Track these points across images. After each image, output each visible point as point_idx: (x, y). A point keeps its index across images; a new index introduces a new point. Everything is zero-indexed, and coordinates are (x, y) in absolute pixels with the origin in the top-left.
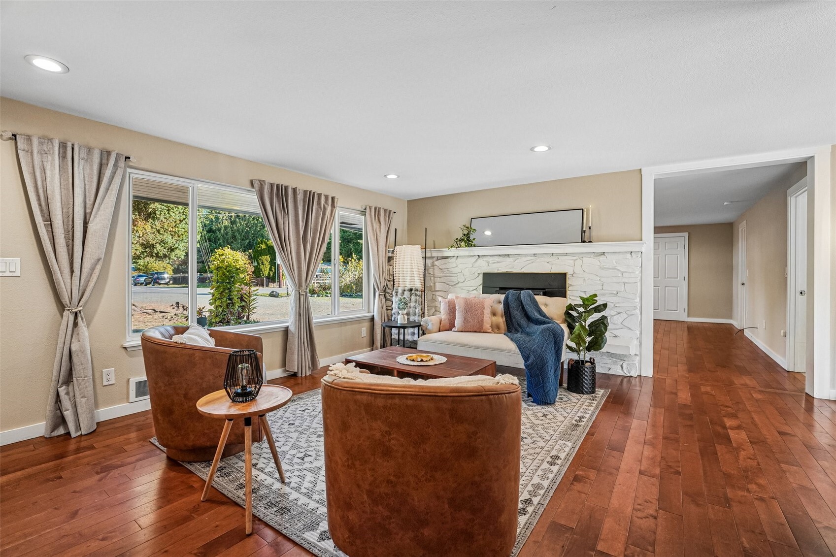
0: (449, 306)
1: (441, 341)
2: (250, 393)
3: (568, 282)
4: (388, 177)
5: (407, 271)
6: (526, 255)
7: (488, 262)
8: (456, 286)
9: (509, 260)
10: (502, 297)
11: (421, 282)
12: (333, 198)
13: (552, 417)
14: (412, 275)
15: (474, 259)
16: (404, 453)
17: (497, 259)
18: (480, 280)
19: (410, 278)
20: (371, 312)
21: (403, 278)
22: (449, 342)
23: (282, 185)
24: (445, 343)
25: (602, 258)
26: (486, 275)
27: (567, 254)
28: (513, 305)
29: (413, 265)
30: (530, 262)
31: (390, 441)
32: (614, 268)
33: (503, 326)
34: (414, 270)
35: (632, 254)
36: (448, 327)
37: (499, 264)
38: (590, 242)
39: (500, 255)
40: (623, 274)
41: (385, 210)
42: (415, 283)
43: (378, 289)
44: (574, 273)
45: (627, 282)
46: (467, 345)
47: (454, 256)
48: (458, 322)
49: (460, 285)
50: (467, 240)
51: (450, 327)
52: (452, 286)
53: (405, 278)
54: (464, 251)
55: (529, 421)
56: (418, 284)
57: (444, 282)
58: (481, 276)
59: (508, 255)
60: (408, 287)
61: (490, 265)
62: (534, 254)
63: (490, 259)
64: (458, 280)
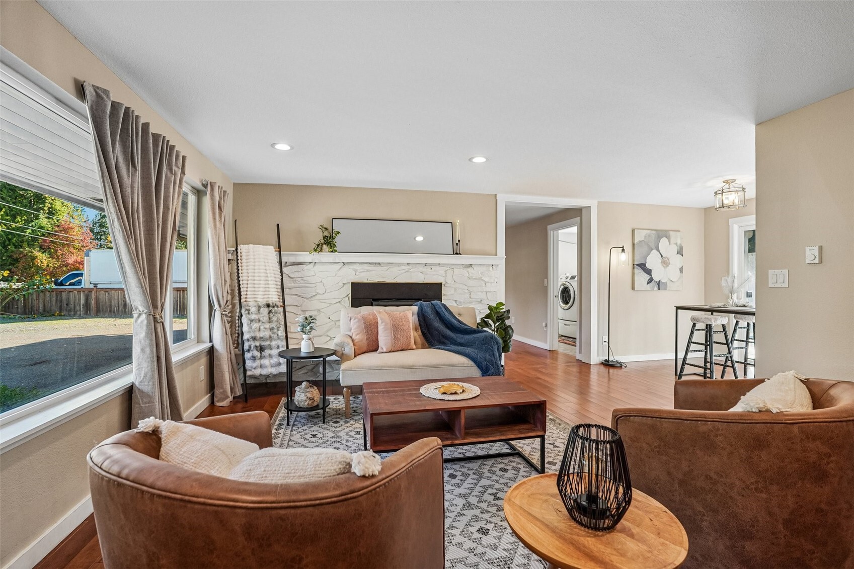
1: (378, 367)
3: (444, 291)
5: (260, 280)
6: (399, 264)
7: (356, 271)
8: (314, 298)
11: (277, 295)
12: (184, 158)
14: (267, 286)
15: (338, 267)
17: (366, 267)
18: (348, 290)
19: (264, 290)
20: (204, 342)
21: (253, 289)
22: (388, 366)
25: (470, 269)
26: (354, 285)
27: (439, 264)
29: (268, 272)
30: (403, 271)
32: (480, 279)
34: (269, 279)
35: (493, 266)
37: (369, 273)
38: (460, 254)
39: (370, 263)
40: (486, 284)
42: (270, 296)
43: (220, 306)
44: (446, 282)
45: (489, 290)
47: (310, 263)
48: (384, 340)
49: (318, 297)
50: (329, 241)
51: (373, 347)
52: (307, 299)
53: (256, 289)
54: (326, 256)
56: (274, 298)
57: (297, 295)
58: (350, 285)
59: (379, 263)
60: (262, 301)
61: (357, 274)
62: (408, 264)
63: (357, 267)
64: (317, 291)
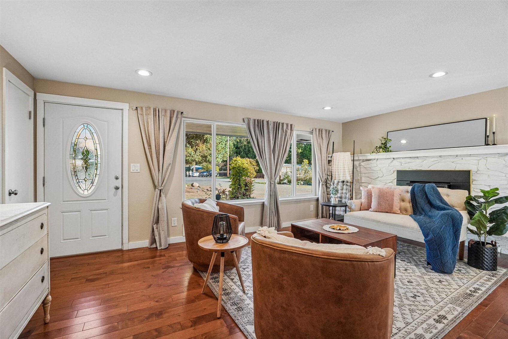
0: (367, 193)
2: (226, 238)
3: (472, 177)
4: (325, 109)
5: (341, 169)
6: (433, 157)
7: (401, 163)
8: (377, 179)
9: (418, 161)
10: (410, 188)
11: (350, 177)
12: (291, 125)
13: (447, 284)
14: (345, 172)
15: (390, 161)
16: (291, 290)
17: (408, 160)
18: (395, 176)
19: (343, 174)
20: (317, 196)
21: (338, 174)
23: (260, 120)
24: (363, 218)
25: (507, 158)
26: (399, 172)
27: (470, 155)
28: (418, 195)
29: (345, 165)
30: (436, 162)
31: (283, 281)
33: (410, 209)
34: (345, 169)
36: (366, 208)
37: (410, 164)
38: (494, 144)
39: (410, 158)
41: (326, 130)
42: (346, 177)
43: (322, 181)
44: (478, 170)
46: (379, 221)
47: (375, 159)
48: (374, 204)
49: (379, 179)
50: (385, 147)
51: (368, 208)
52: (373, 179)
53: (339, 174)
54: (382, 155)
55: (424, 284)
56: (348, 178)
57: (368, 177)
58: (396, 172)
59: (418, 157)
60: (342, 179)
61: (402, 165)
62: (440, 156)
63: (403, 161)
64: (378, 175)
